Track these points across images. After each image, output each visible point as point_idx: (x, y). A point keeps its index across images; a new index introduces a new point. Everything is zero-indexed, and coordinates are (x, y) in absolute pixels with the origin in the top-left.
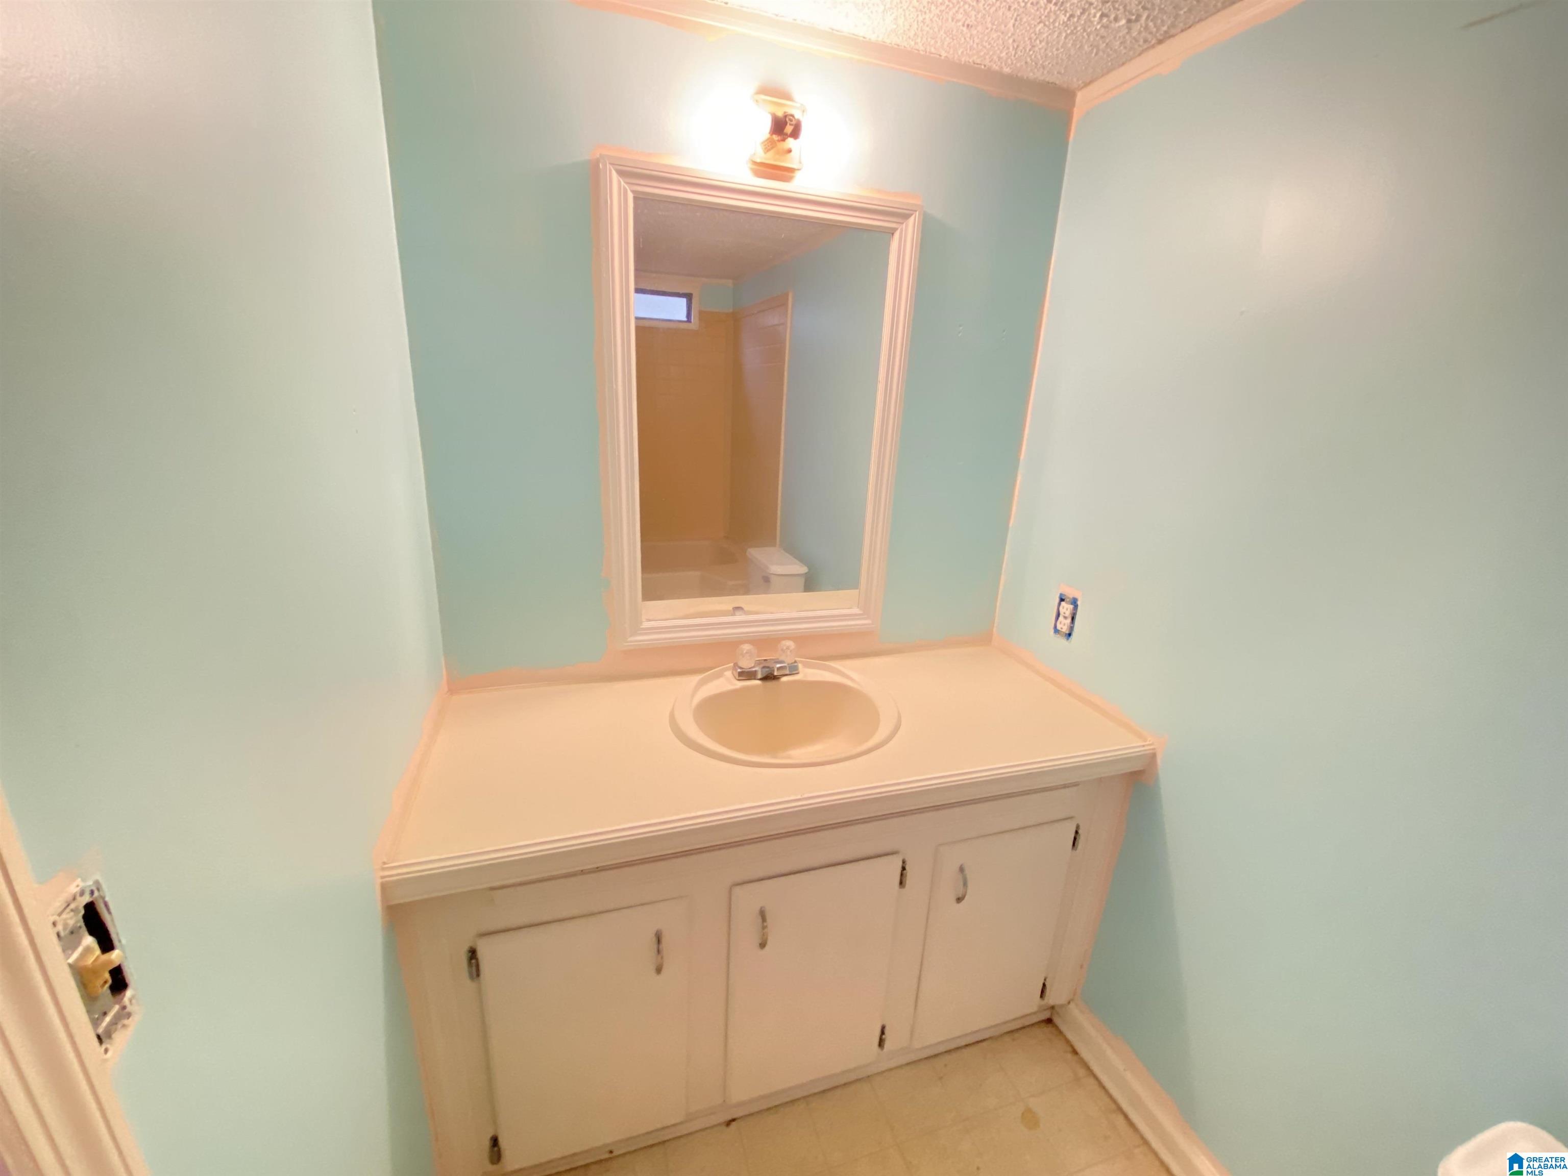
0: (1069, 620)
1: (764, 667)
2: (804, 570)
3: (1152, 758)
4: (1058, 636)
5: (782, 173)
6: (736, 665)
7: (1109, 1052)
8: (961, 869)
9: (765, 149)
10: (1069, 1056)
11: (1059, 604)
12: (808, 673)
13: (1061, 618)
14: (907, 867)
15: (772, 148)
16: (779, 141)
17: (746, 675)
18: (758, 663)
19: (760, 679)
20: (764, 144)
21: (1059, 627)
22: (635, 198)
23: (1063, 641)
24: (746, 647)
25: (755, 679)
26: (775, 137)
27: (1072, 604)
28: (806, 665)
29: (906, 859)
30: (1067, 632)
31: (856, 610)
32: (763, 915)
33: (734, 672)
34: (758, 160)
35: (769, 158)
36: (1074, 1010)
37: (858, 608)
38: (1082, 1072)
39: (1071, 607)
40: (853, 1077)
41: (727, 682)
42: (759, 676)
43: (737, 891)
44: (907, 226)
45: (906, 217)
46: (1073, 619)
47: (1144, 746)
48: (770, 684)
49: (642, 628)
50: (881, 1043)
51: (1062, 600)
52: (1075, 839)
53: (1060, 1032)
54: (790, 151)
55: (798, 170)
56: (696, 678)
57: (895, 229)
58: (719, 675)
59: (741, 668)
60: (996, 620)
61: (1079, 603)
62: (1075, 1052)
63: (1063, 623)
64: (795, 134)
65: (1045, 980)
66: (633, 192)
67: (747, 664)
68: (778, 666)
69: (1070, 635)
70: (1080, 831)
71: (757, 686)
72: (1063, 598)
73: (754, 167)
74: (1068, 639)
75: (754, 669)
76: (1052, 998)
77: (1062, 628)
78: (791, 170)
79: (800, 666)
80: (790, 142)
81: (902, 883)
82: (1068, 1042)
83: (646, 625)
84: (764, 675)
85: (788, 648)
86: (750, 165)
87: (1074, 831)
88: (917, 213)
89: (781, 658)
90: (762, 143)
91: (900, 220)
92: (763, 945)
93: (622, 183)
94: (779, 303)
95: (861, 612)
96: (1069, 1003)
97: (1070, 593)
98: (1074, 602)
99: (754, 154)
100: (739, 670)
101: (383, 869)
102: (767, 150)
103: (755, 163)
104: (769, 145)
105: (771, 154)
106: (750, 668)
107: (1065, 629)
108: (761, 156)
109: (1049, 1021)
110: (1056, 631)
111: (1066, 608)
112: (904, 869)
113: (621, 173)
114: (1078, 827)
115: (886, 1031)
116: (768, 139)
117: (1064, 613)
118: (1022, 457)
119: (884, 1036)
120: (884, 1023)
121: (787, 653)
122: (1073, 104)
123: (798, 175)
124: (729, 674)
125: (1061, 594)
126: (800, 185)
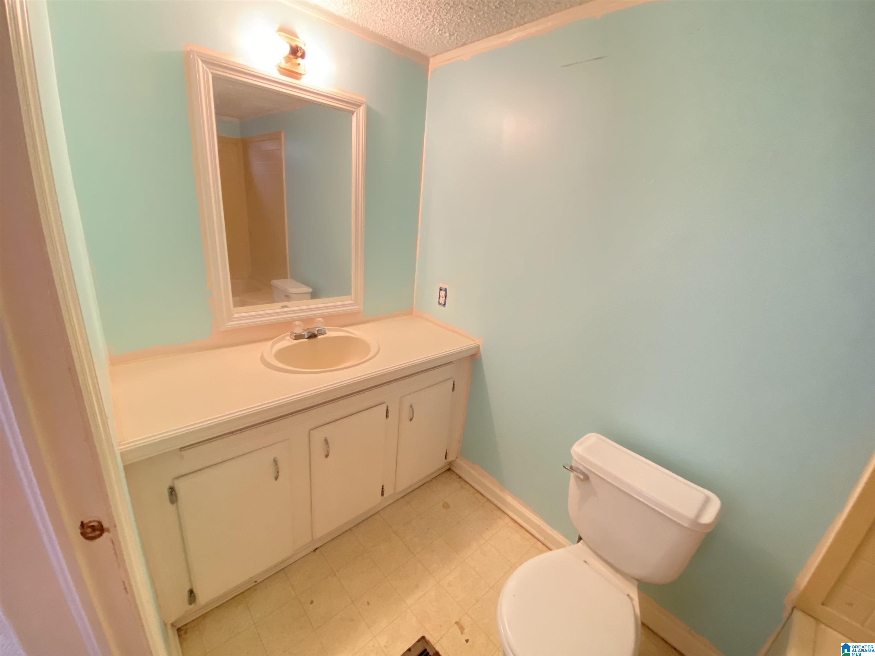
0: (444, 298)
1: (309, 332)
2: (310, 290)
3: (478, 347)
4: (441, 305)
5: (295, 75)
6: (292, 333)
7: (473, 472)
8: (411, 406)
9: (286, 61)
10: (458, 480)
11: (440, 292)
12: (331, 334)
13: (441, 298)
14: (389, 409)
15: (290, 61)
16: (293, 58)
17: (298, 337)
18: (305, 330)
19: (306, 338)
20: (285, 58)
21: (440, 302)
22: (213, 77)
23: (442, 307)
24: (297, 323)
25: (304, 338)
26: (291, 56)
27: (445, 291)
28: (329, 330)
29: (388, 406)
30: (444, 303)
31: (351, 302)
32: (326, 441)
33: (292, 337)
34: (283, 67)
35: (288, 66)
36: (458, 461)
37: (352, 300)
38: (463, 483)
39: (445, 292)
40: (371, 513)
41: (288, 342)
42: (306, 336)
43: (313, 432)
44: (359, 111)
45: (359, 106)
46: (446, 297)
47: (475, 344)
48: (312, 340)
49: (234, 317)
50: (382, 494)
51: (441, 290)
52: (453, 387)
53: (454, 472)
54: (299, 64)
55: (304, 75)
56: (271, 342)
57: (354, 112)
58: (283, 339)
59: (295, 334)
60: (414, 303)
61: (447, 290)
62: (460, 477)
63: (442, 300)
64: (303, 56)
65: (446, 450)
66: (212, 73)
67: (298, 331)
68: (317, 329)
69: (445, 304)
70: (455, 383)
71: (305, 342)
72: (441, 289)
73: (279, 69)
74: (444, 306)
75: (303, 333)
76: (450, 458)
77: (441, 302)
78: (300, 74)
79: (327, 331)
80: (300, 60)
81: (387, 416)
82: (457, 474)
83: (236, 316)
84: (309, 336)
85: (320, 321)
86: (277, 68)
87: (453, 384)
88: (364, 105)
89: (318, 326)
90: (284, 58)
91: (356, 107)
92: (327, 456)
93: (205, 67)
94: (276, 137)
95: (354, 302)
96: (456, 458)
97: (444, 287)
98: (446, 290)
99: (280, 63)
100: (294, 335)
101: (120, 446)
102: (287, 62)
103: (280, 68)
104: (288, 59)
105: (289, 64)
106: (300, 333)
107: (443, 303)
108: (284, 65)
109: (449, 469)
110: (439, 304)
111: (443, 293)
112: (387, 409)
113: (203, 61)
114: (454, 382)
115: (384, 487)
116: (287, 56)
117: (442, 295)
118: (419, 227)
119: (383, 490)
120: (383, 484)
121: (319, 324)
122: (428, 64)
123: (303, 77)
124: (288, 338)
125: (440, 288)
126: (305, 82)
